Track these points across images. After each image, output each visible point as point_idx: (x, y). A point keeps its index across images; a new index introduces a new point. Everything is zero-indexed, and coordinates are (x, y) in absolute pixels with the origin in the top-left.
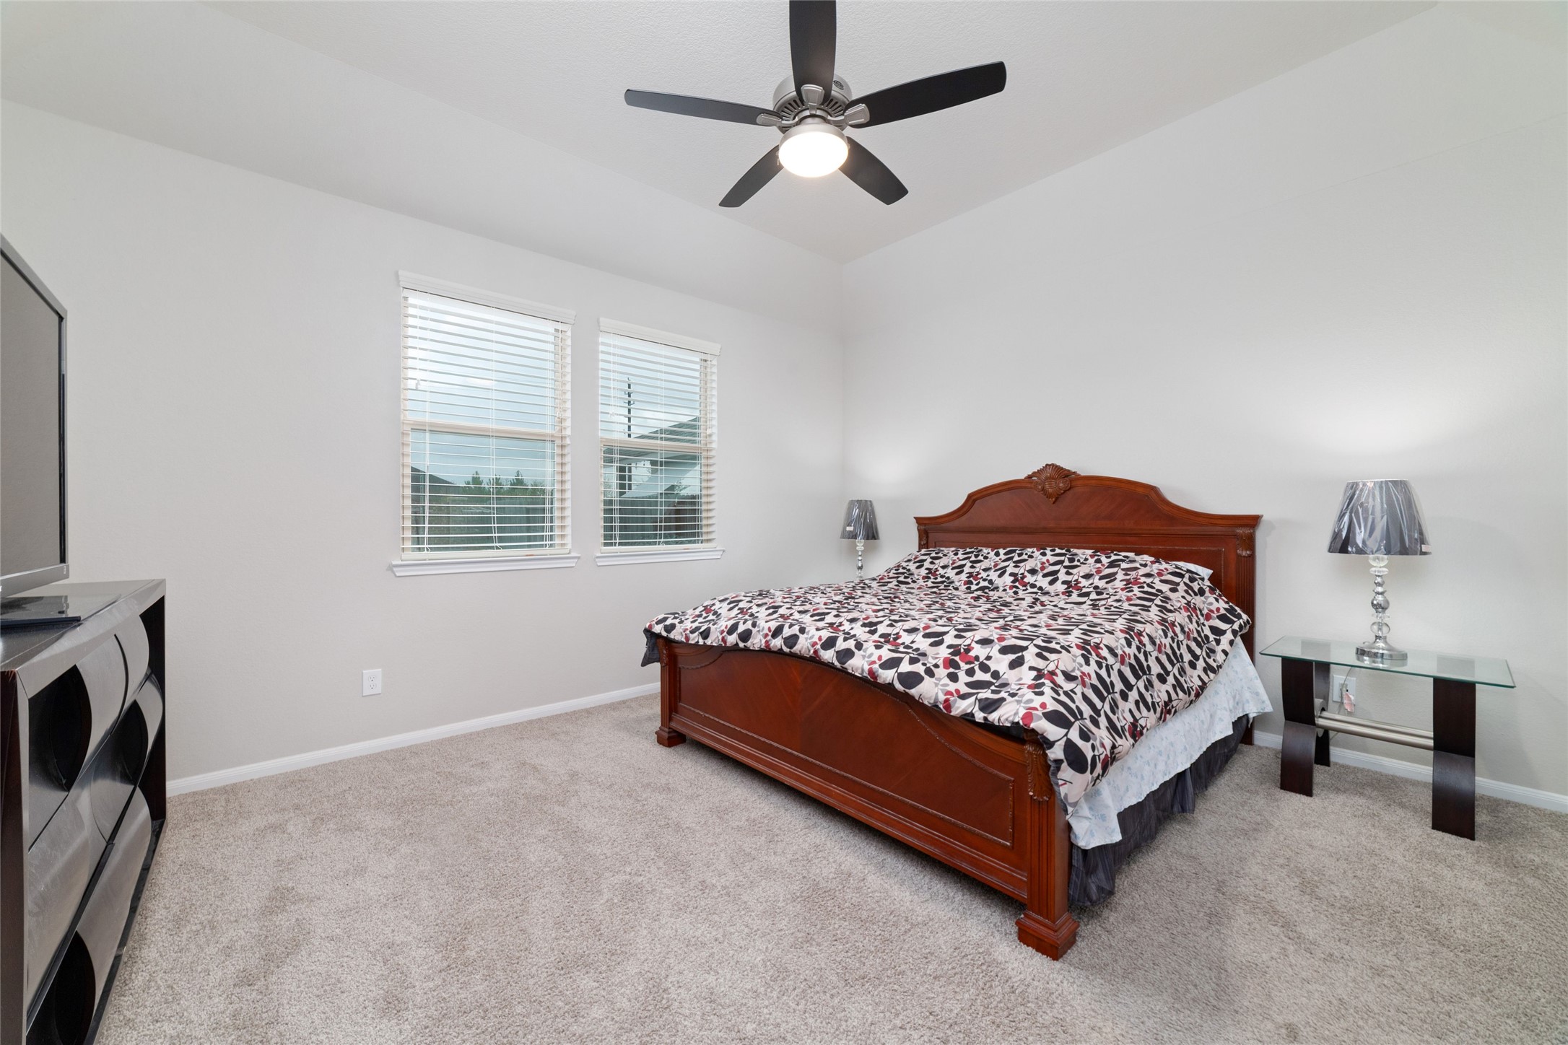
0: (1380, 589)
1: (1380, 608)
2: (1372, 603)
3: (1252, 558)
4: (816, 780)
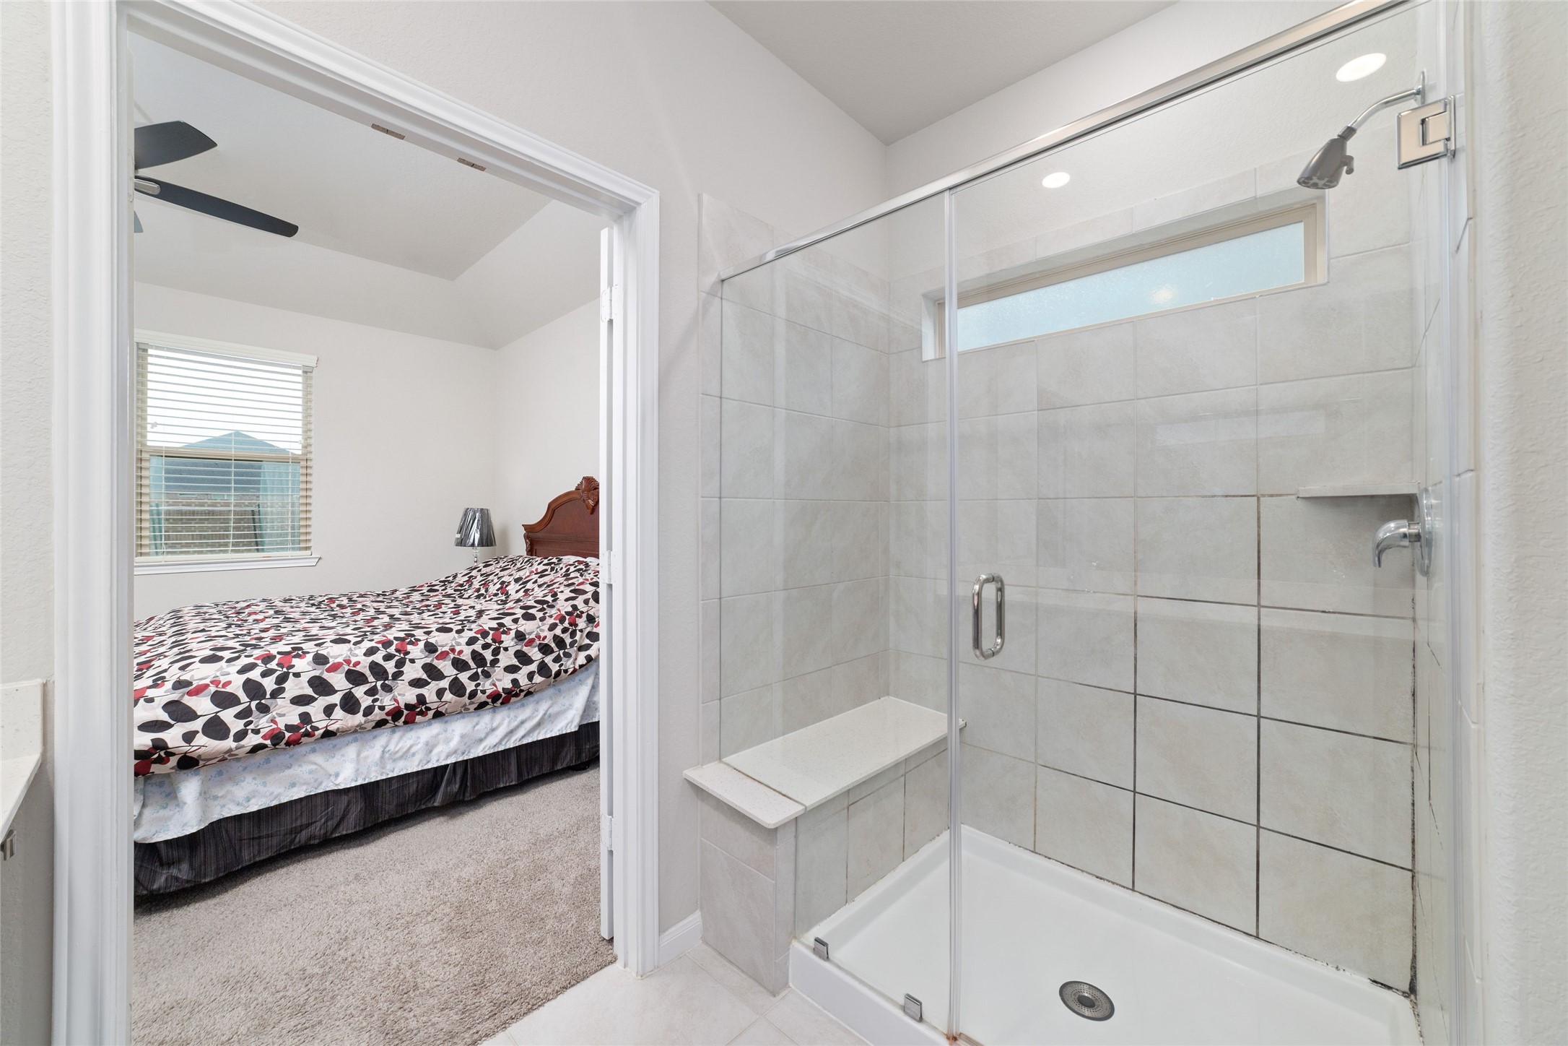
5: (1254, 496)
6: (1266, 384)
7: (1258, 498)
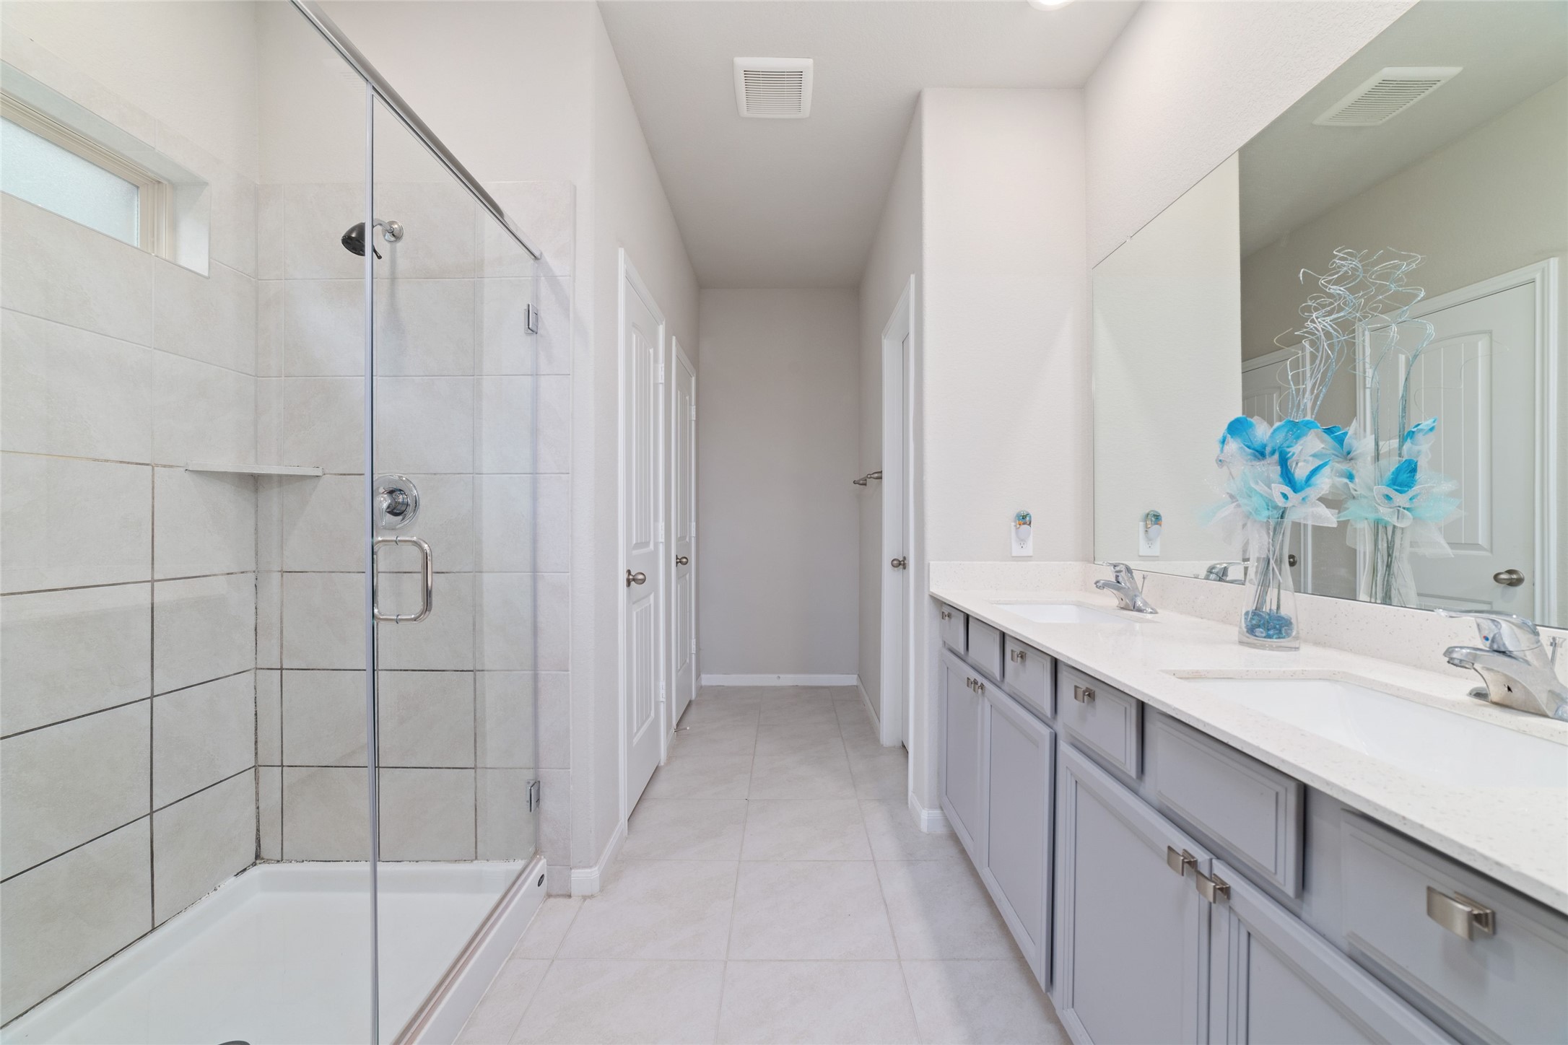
5: (148, 465)
6: (159, 350)
7: (153, 467)
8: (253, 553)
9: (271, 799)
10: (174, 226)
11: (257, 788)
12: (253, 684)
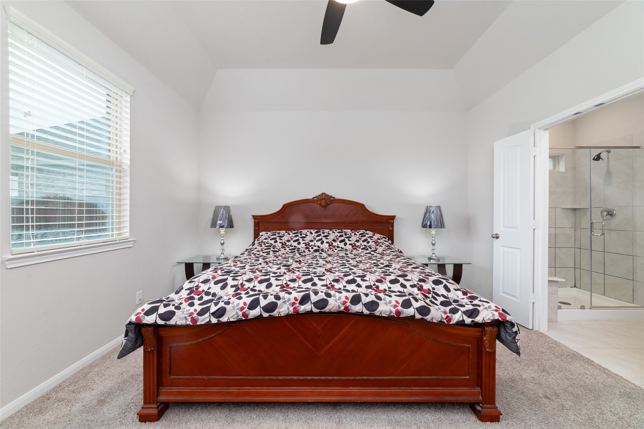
0: (433, 239)
1: (433, 244)
2: (432, 243)
3: (393, 230)
4: (337, 389)
7: (555, 208)
8: (574, 224)
9: (578, 275)
10: (558, 163)
11: (575, 272)
12: (574, 251)
